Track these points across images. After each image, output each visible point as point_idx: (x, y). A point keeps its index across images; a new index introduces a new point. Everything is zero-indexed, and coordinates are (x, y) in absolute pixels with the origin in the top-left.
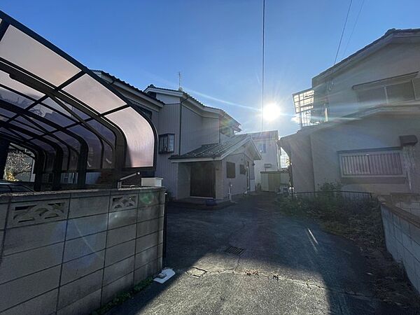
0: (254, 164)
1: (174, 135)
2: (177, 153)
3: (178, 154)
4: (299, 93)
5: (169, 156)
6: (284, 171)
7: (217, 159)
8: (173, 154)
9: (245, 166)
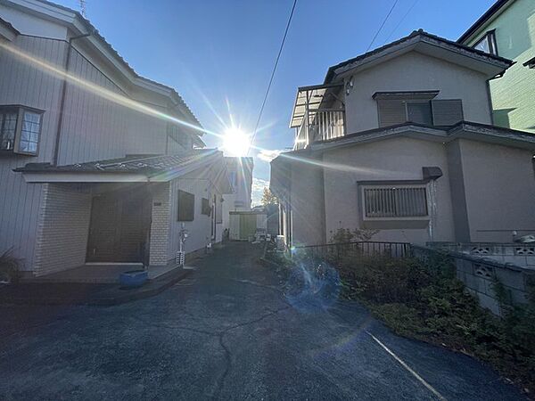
0: (222, 200)
1: (40, 112)
2: (46, 157)
3: (49, 160)
4: (307, 89)
5: (21, 165)
6: (256, 211)
7: (157, 179)
8: (34, 161)
9: (211, 201)
